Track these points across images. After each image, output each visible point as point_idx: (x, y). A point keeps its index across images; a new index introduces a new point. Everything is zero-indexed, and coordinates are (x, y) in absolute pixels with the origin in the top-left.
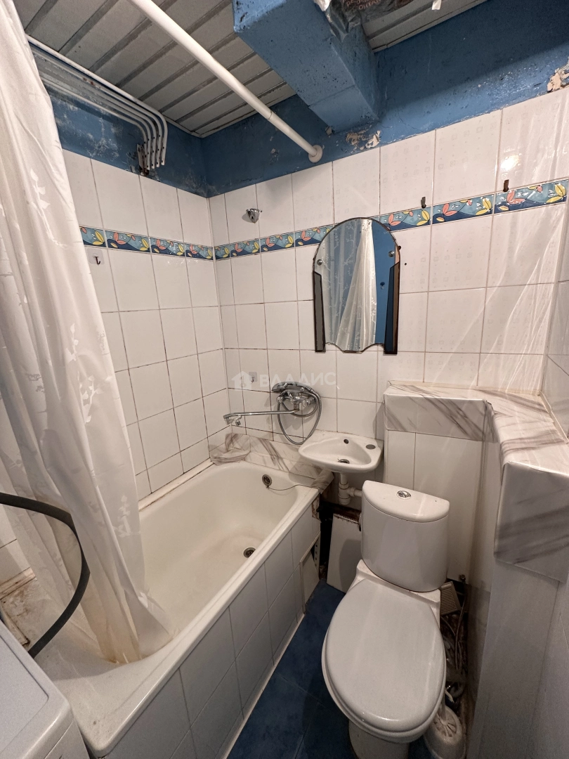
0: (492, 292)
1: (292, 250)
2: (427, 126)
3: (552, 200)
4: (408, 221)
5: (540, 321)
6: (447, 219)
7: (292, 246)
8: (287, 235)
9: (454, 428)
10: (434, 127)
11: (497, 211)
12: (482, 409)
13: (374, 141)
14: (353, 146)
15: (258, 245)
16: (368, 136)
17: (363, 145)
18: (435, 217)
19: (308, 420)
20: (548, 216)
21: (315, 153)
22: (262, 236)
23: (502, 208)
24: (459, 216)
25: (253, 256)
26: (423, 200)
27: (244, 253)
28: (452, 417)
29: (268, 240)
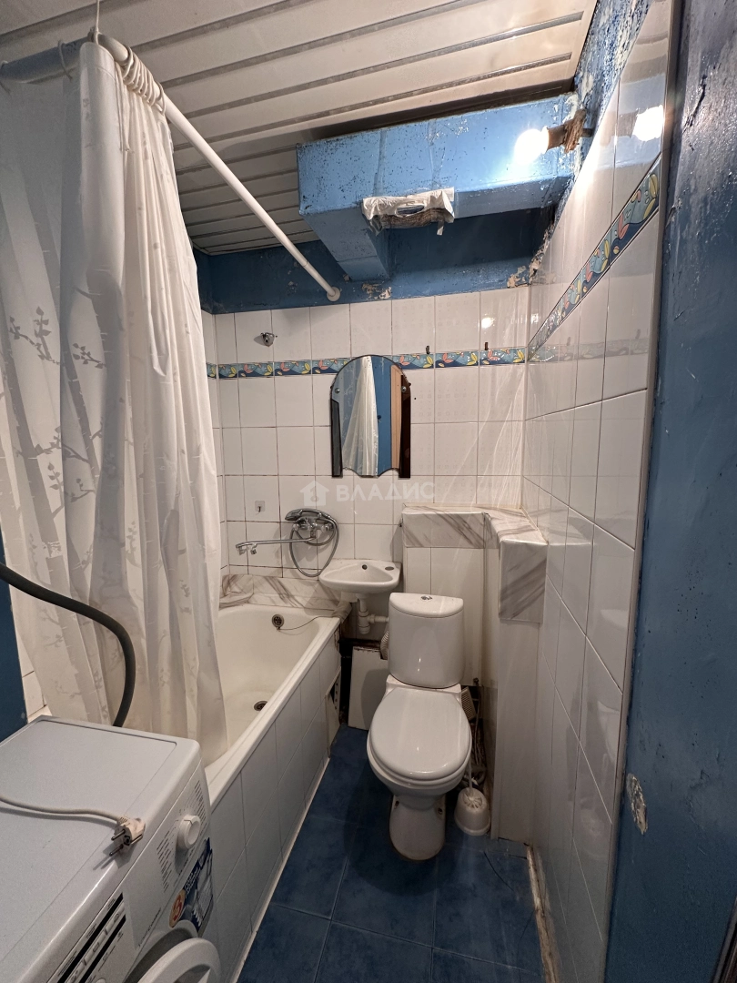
0: (482, 426)
1: (309, 377)
2: (428, 291)
3: (516, 361)
4: (416, 363)
5: (517, 449)
6: (447, 365)
7: (309, 373)
8: (303, 363)
9: (462, 540)
10: (433, 294)
11: (482, 364)
12: (481, 521)
13: (386, 294)
14: (369, 295)
15: (272, 369)
16: (381, 289)
17: (376, 295)
18: (438, 362)
19: (323, 549)
20: (515, 372)
21: (333, 293)
22: (277, 360)
23: (485, 362)
24: (455, 364)
25: (265, 379)
26: (428, 348)
27: (255, 374)
28: (459, 529)
29: (283, 365)
